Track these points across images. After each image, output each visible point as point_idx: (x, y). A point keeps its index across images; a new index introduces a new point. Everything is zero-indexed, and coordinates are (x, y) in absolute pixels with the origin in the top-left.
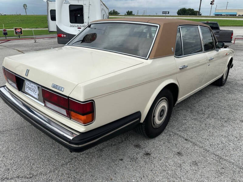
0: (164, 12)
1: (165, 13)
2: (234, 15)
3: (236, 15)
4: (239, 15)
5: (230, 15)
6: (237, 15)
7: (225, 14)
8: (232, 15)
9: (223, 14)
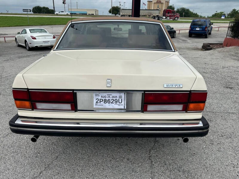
0: (24, 10)
1: (26, 11)
2: (85, 14)
3: (86, 14)
4: (89, 14)
5: (82, 14)
6: (88, 14)
7: (79, 13)
8: (83, 14)
9: (77, 13)
